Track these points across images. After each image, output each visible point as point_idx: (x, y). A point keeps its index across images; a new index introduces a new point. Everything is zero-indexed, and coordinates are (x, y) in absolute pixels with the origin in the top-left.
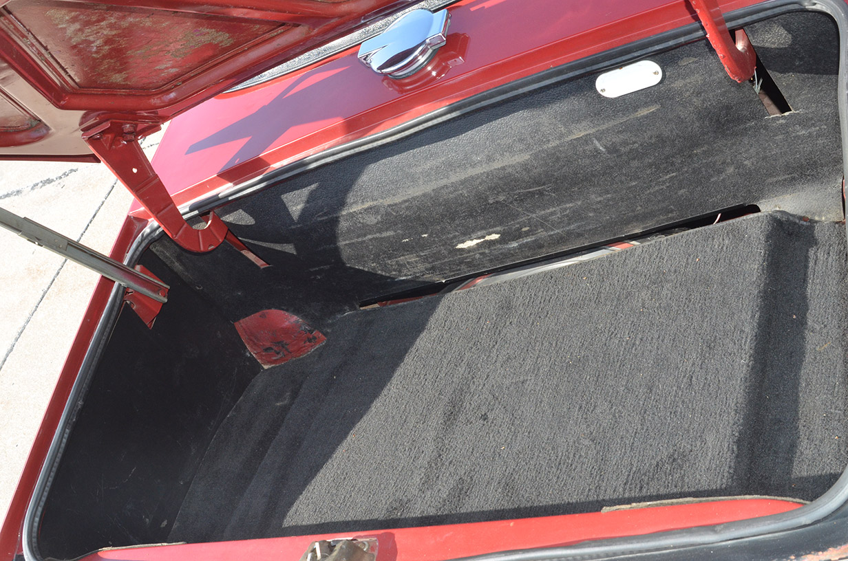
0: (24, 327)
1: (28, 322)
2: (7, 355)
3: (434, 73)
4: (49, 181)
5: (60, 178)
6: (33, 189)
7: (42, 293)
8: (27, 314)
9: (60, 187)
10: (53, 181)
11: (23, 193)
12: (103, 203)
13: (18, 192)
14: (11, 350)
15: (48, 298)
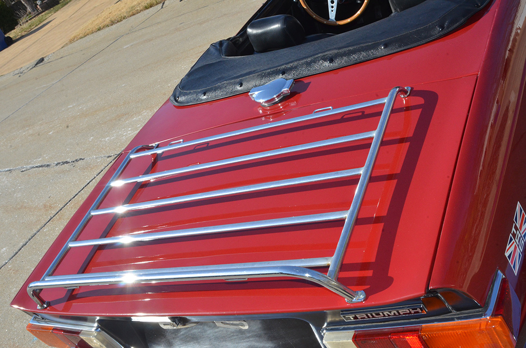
0: (35, 234)
1: (38, 231)
2: (22, 247)
3: (281, 107)
4: (67, 162)
5: (74, 162)
6: (57, 165)
7: (50, 218)
8: (39, 227)
9: (72, 166)
10: (69, 162)
11: (51, 167)
12: (95, 177)
13: (48, 166)
14: (25, 244)
15: (52, 221)
